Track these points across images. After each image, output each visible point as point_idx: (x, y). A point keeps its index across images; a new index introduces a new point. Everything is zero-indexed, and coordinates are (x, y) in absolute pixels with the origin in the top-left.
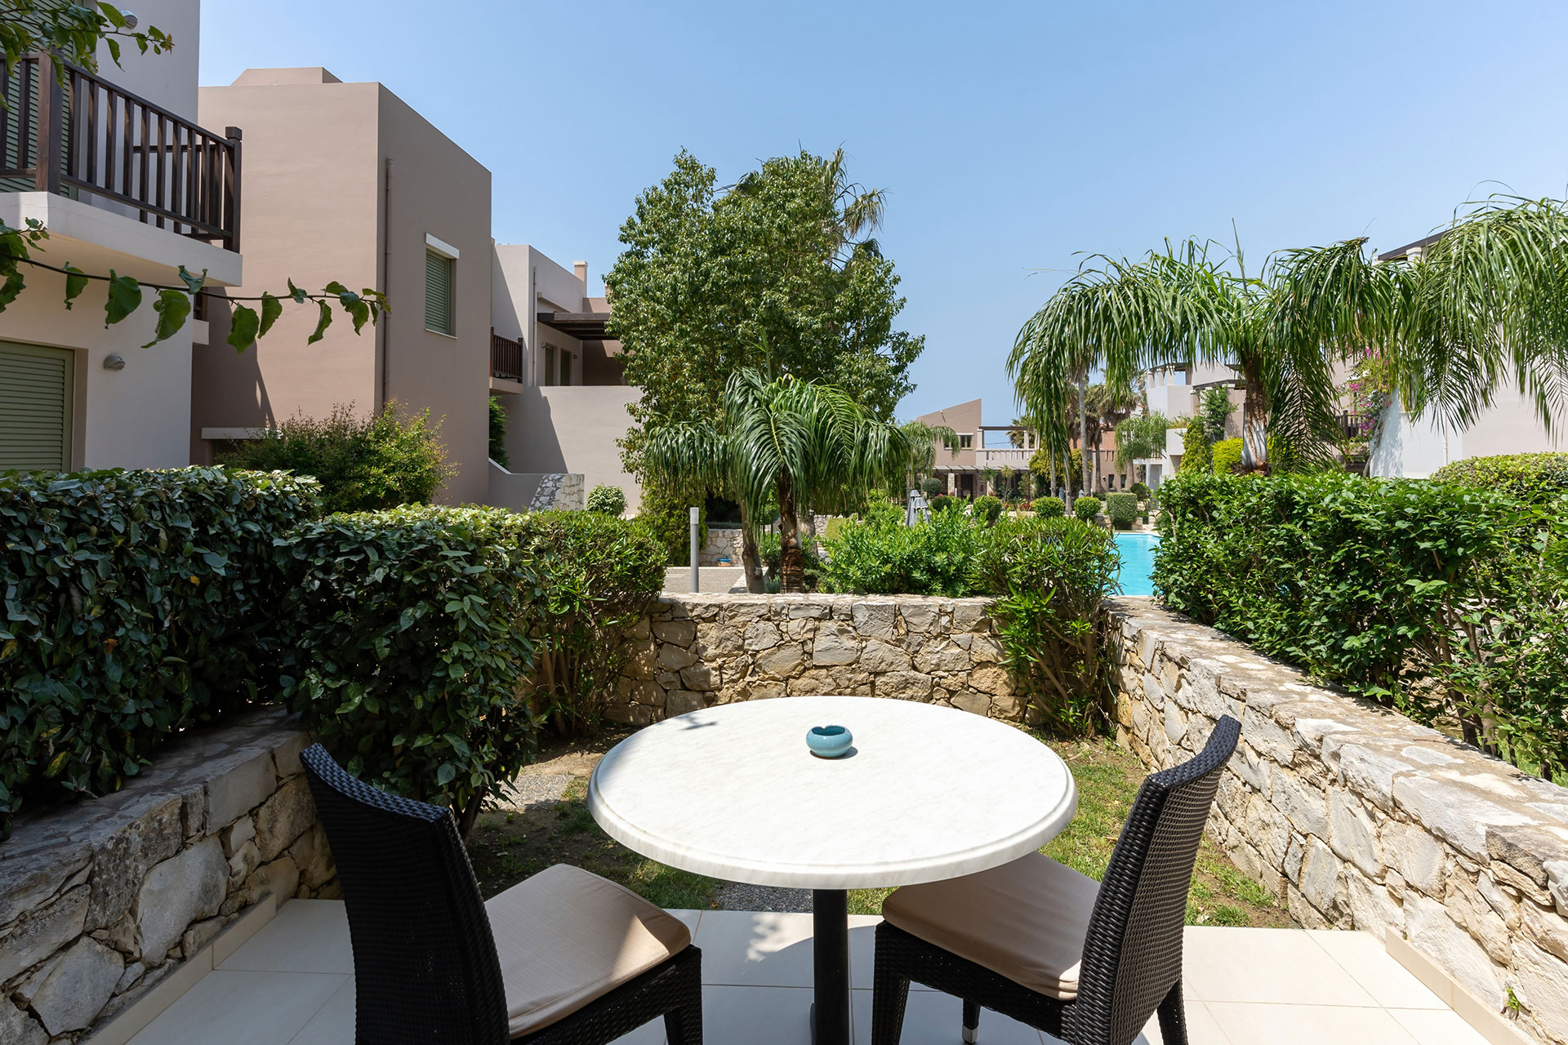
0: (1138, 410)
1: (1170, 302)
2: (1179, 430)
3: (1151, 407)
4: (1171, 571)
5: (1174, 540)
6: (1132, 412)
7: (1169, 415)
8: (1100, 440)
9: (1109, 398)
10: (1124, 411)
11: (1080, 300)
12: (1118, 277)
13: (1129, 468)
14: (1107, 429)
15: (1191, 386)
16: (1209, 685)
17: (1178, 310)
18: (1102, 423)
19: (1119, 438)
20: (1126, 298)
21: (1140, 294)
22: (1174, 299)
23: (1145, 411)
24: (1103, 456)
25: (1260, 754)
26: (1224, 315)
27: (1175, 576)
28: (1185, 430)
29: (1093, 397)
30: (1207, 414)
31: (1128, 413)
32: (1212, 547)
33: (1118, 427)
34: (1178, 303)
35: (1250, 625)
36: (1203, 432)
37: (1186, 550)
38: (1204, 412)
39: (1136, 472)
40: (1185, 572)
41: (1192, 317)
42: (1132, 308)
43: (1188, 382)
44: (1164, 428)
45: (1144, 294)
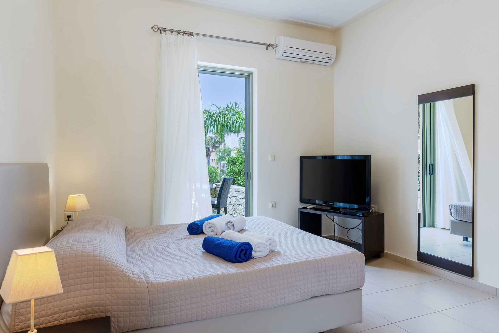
0: (223, 145)
1: (230, 118)
2: (234, 152)
3: (227, 144)
4: (229, 175)
5: (229, 169)
6: (221, 146)
7: (232, 147)
8: (210, 155)
9: (213, 141)
10: (218, 146)
11: (209, 116)
12: (219, 111)
13: (220, 165)
14: (213, 152)
15: (238, 138)
16: (234, 191)
17: (231, 120)
18: (211, 150)
19: (217, 154)
20: (220, 117)
21: (223, 116)
22: (231, 117)
23: (225, 145)
24: (211, 161)
25: (240, 199)
26: (241, 122)
27: (229, 176)
28: (236, 152)
29: (208, 140)
30: (242, 147)
31: (219, 146)
32: (236, 169)
33: (216, 151)
34: (232, 118)
35: (241, 182)
36: (241, 152)
37: (231, 171)
38: (242, 146)
39: (222, 166)
40: (231, 175)
41: (235, 122)
42: (221, 119)
43: (238, 137)
44: (230, 151)
45: (224, 116)
